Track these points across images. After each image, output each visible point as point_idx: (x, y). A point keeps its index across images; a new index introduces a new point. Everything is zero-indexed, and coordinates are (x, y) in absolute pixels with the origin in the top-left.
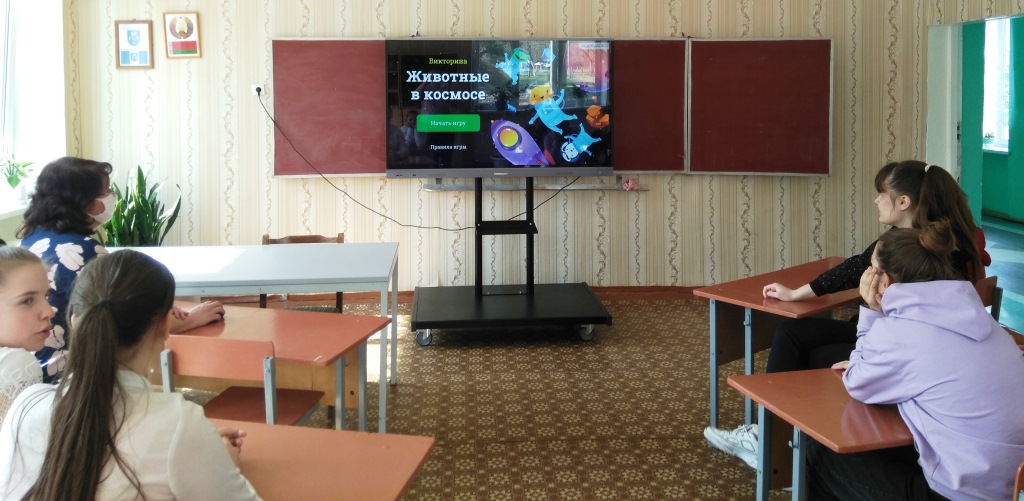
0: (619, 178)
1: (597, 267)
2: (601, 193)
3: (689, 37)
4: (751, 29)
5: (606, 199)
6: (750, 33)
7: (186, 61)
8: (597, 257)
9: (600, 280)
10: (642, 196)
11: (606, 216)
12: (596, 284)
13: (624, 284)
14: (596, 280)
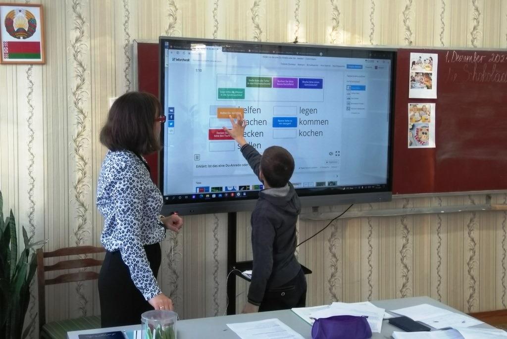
0: (488, 197)
1: (468, 292)
2: (471, 216)
5: (476, 220)
7: (27, 67)
8: (468, 282)
9: (470, 306)
11: (476, 239)
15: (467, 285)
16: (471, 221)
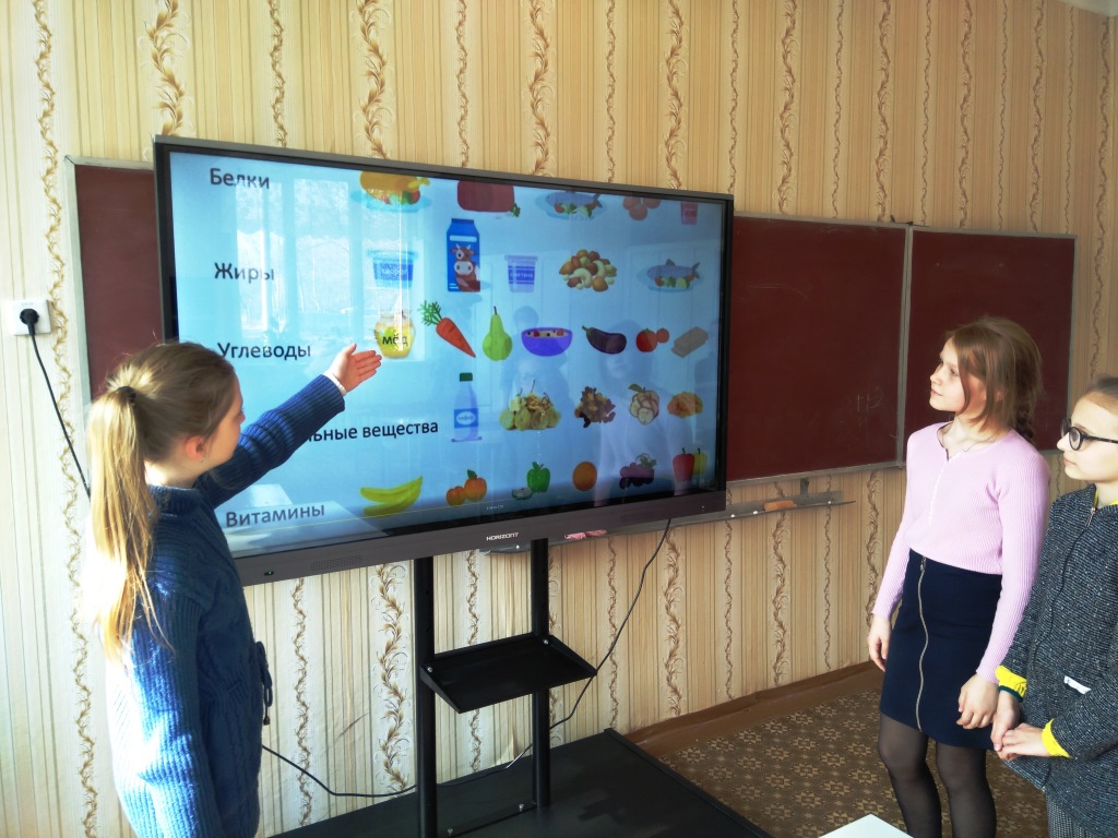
0: (805, 483)
1: (774, 651)
2: (779, 516)
3: (911, 223)
4: (968, 216)
5: (786, 523)
6: (967, 223)
8: (774, 633)
9: (778, 675)
10: (834, 513)
11: (786, 556)
12: (772, 684)
13: (810, 673)
14: (773, 674)
15: (772, 639)
16: (778, 526)
